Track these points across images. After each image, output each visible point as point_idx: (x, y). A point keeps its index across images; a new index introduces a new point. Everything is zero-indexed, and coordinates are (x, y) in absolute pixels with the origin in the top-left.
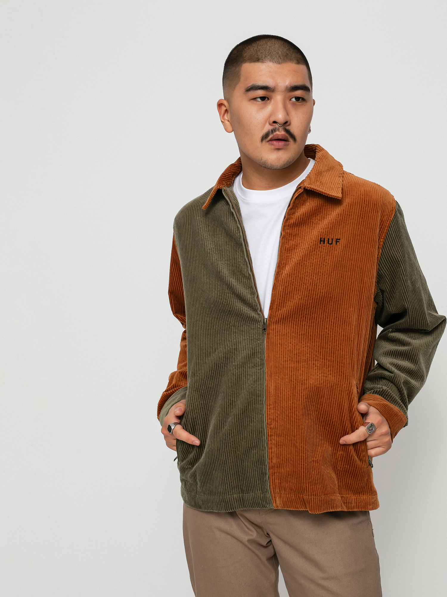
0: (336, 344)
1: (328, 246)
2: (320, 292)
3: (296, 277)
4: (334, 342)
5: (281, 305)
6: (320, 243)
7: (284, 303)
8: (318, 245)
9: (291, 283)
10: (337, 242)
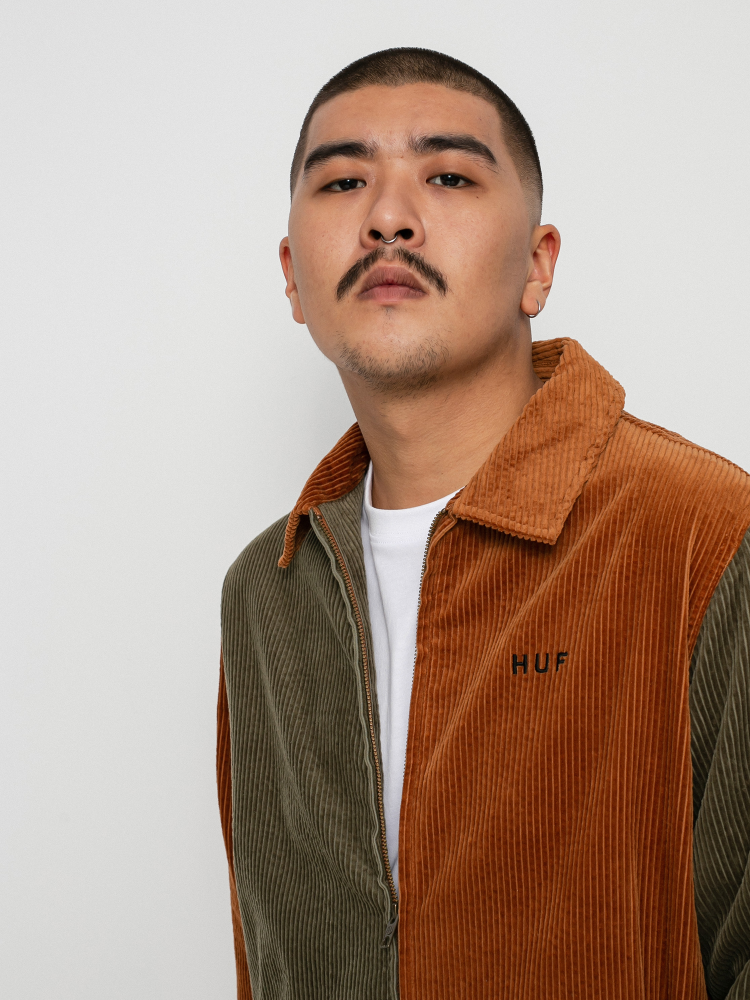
0: (583, 977)
1: (538, 678)
2: (524, 824)
3: (459, 779)
4: (576, 973)
5: (432, 864)
6: (515, 672)
7: (438, 858)
8: (508, 677)
9: (448, 797)
10: (559, 662)
